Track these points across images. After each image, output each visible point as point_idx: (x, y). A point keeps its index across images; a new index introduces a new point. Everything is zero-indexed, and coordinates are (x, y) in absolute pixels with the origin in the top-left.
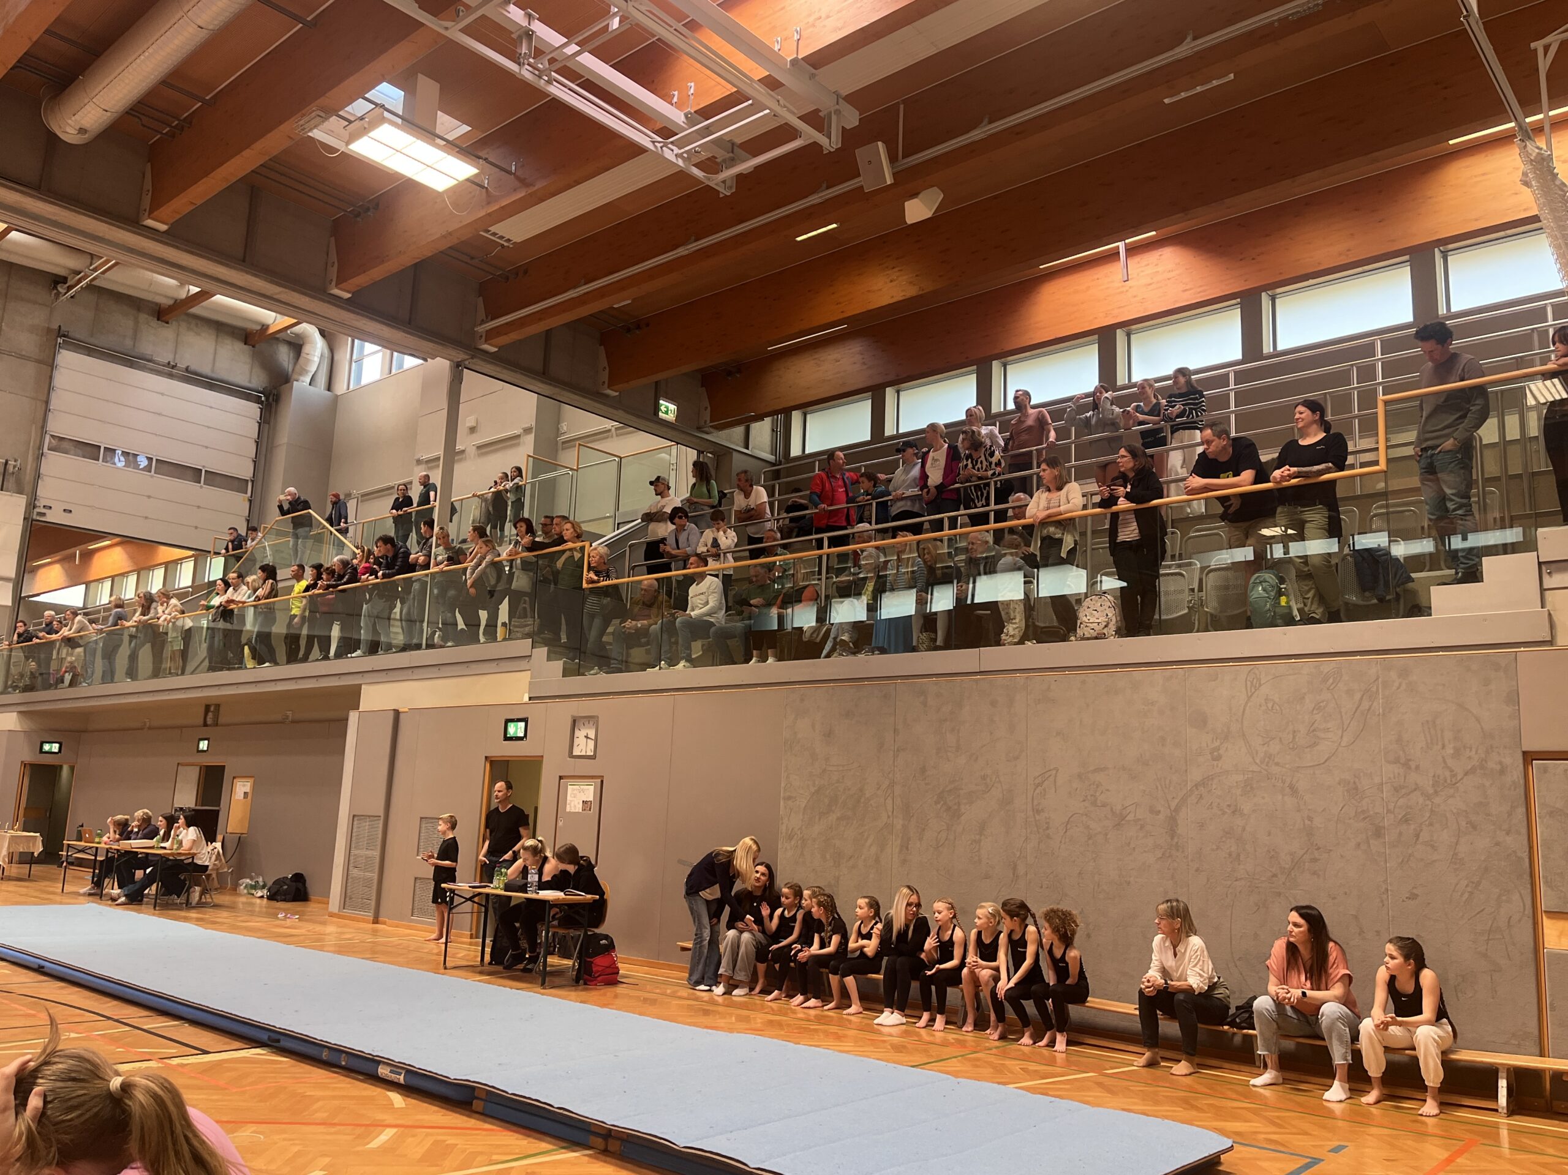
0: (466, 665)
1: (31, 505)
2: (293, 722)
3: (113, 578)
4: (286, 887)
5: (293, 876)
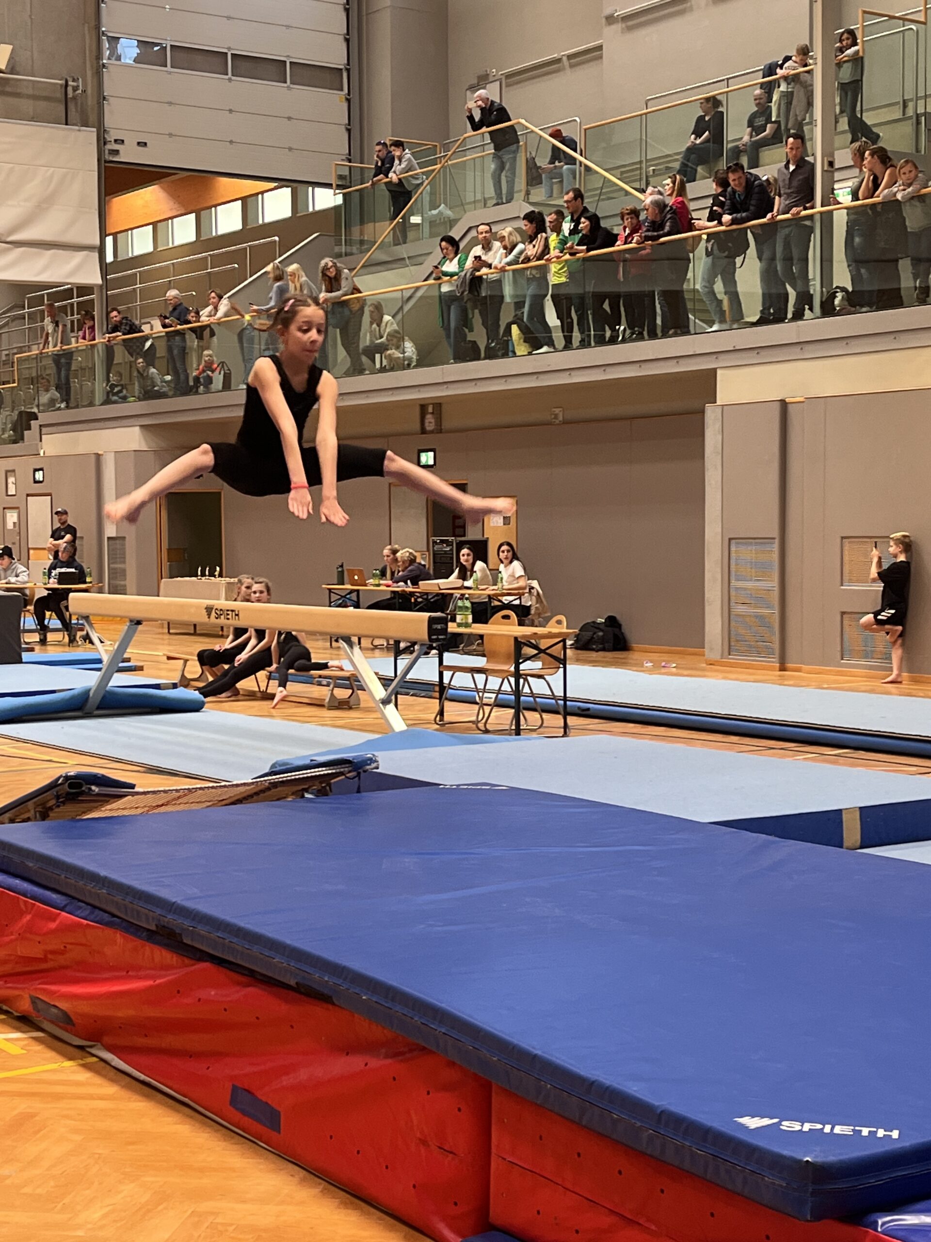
0: (892, 336)
1: (102, 141)
2: (565, 422)
3: (154, 224)
4: (601, 634)
5: (606, 620)
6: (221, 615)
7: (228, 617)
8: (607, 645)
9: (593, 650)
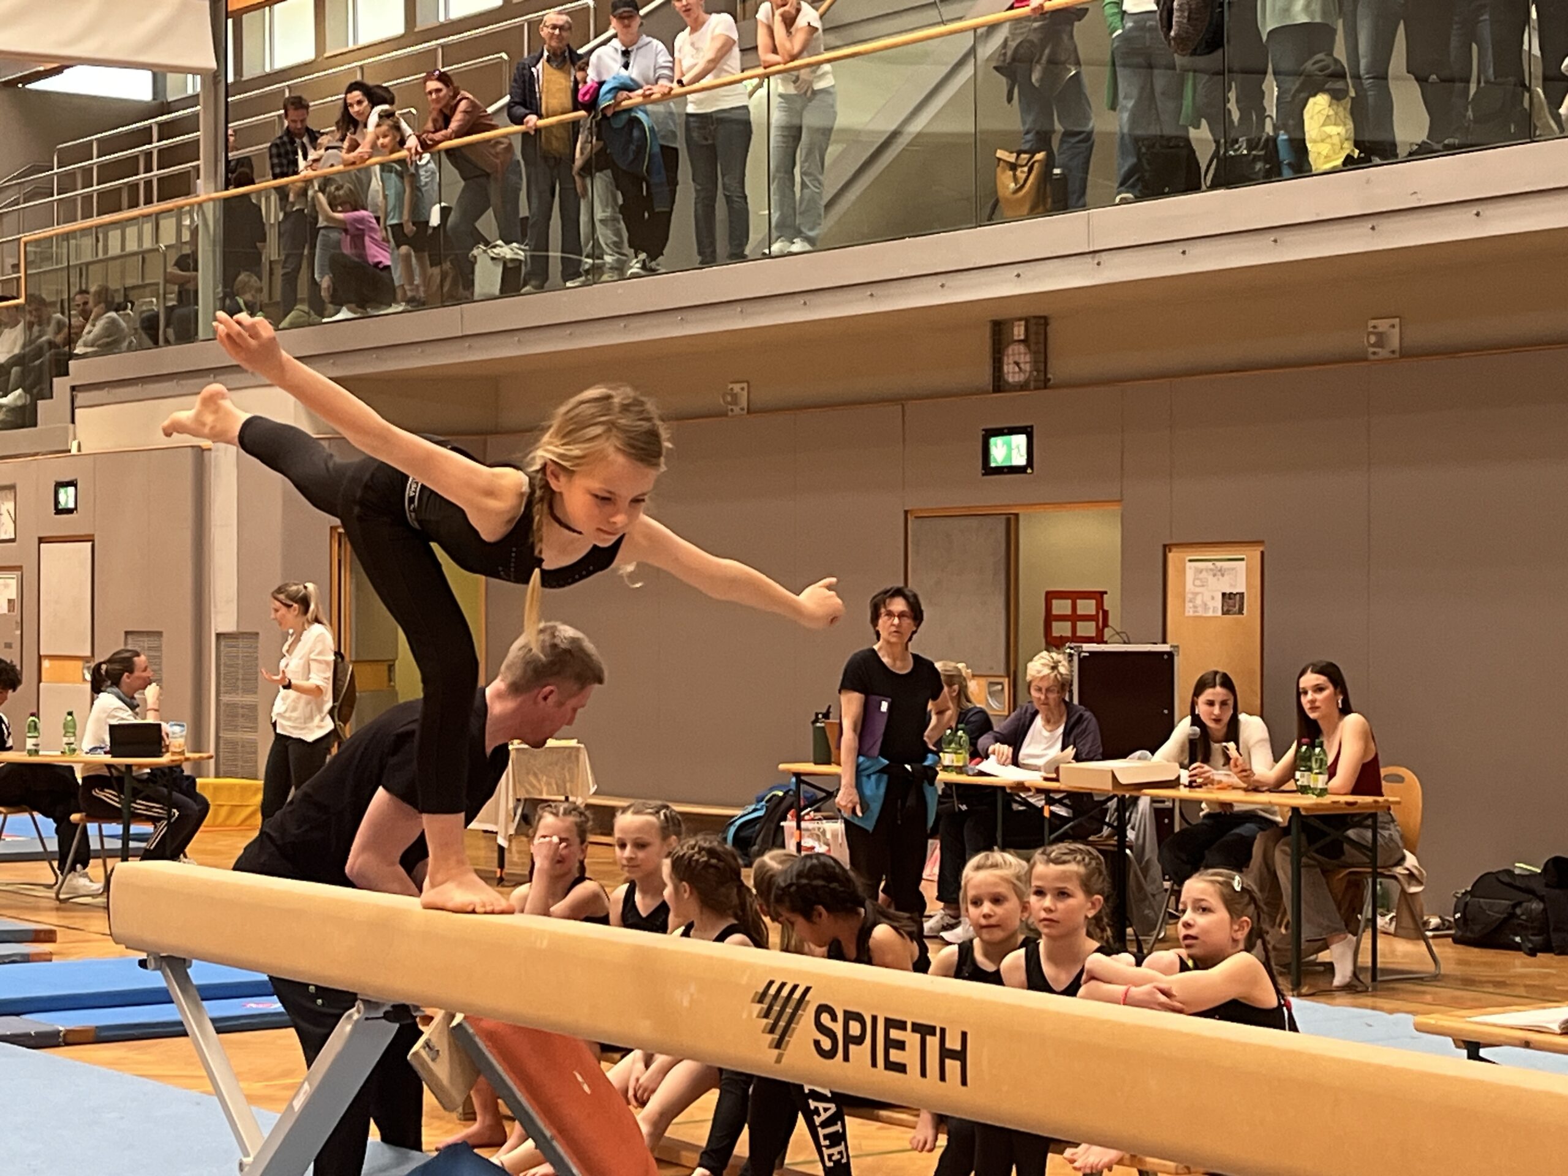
4: (1533, 904)
5: (1545, 869)
6: (849, 1039)
7: (895, 1055)
8: (1556, 938)
9: (1517, 947)
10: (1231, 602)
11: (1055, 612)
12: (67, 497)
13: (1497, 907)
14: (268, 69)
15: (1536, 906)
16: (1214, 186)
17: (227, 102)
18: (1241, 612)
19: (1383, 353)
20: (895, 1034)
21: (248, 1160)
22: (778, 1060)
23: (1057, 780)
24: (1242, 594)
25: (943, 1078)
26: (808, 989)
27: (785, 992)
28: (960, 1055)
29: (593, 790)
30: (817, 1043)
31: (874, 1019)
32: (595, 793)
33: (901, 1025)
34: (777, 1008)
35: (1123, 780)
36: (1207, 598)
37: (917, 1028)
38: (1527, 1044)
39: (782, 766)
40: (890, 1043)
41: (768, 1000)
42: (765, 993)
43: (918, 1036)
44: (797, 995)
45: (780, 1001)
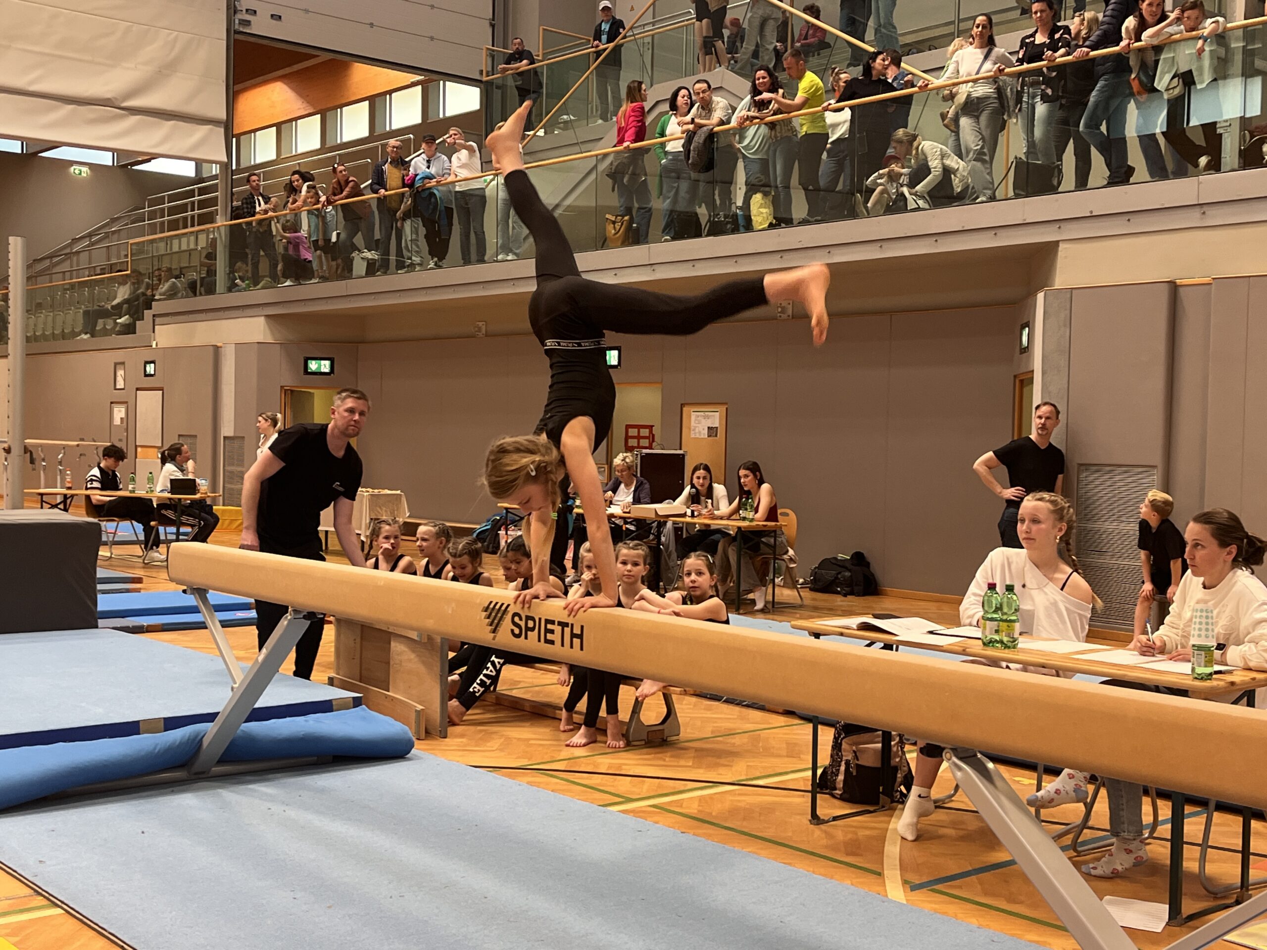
1: (232, 9)
3: (278, 126)
5: (852, 557)
6: (528, 629)
7: (550, 636)
8: (856, 589)
9: (838, 593)
10: (712, 431)
11: (630, 434)
12: (150, 369)
13: (829, 574)
14: (252, 163)
15: (847, 574)
16: (708, 235)
17: (232, 179)
18: (716, 436)
19: (784, 316)
20: (549, 626)
21: (235, 686)
22: (494, 639)
23: (629, 513)
24: (717, 428)
25: (572, 647)
26: (509, 605)
27: (497, 607)
28: (580, 636)
29: (408, 515)
30: (512, 631)
31: (540, 619)
32: (409, 517)
33: (553, 622)
34: (493, 614)
35: (660, 513)
36: (701, 429)
37: (560, 623)
38: (842, 634)
39: (499, 505)
40: (547, 631)
41: (489, 611)
42: (488, 607)
43: (560, 628)
44: (503, 608)
45: (495, 611)
